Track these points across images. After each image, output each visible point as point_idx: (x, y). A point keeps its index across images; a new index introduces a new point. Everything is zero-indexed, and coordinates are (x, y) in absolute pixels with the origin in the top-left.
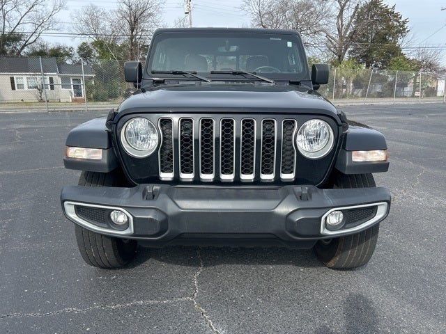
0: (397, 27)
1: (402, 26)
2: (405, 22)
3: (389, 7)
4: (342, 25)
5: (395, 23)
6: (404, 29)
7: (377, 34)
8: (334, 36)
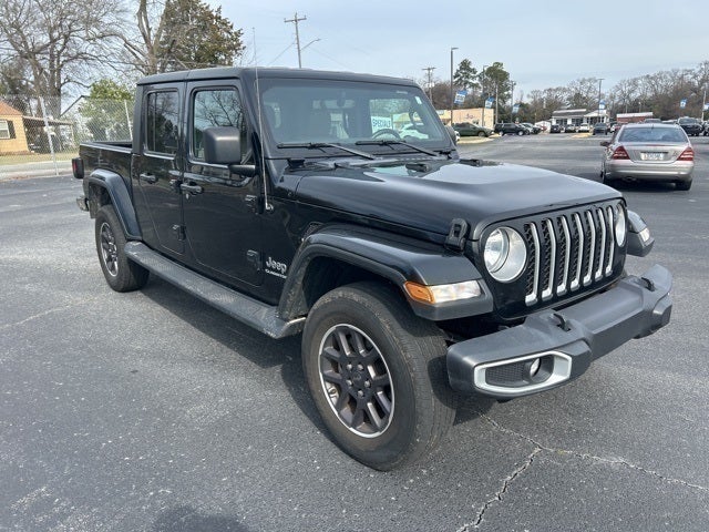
0: (228, 40)
1: (236, 40)
2: (238, 34)
3: (211, 9)
4: (149, 30)
5: (226, 34)
6: (239, 45)
7: (202, 47)
8: (138, 45)
